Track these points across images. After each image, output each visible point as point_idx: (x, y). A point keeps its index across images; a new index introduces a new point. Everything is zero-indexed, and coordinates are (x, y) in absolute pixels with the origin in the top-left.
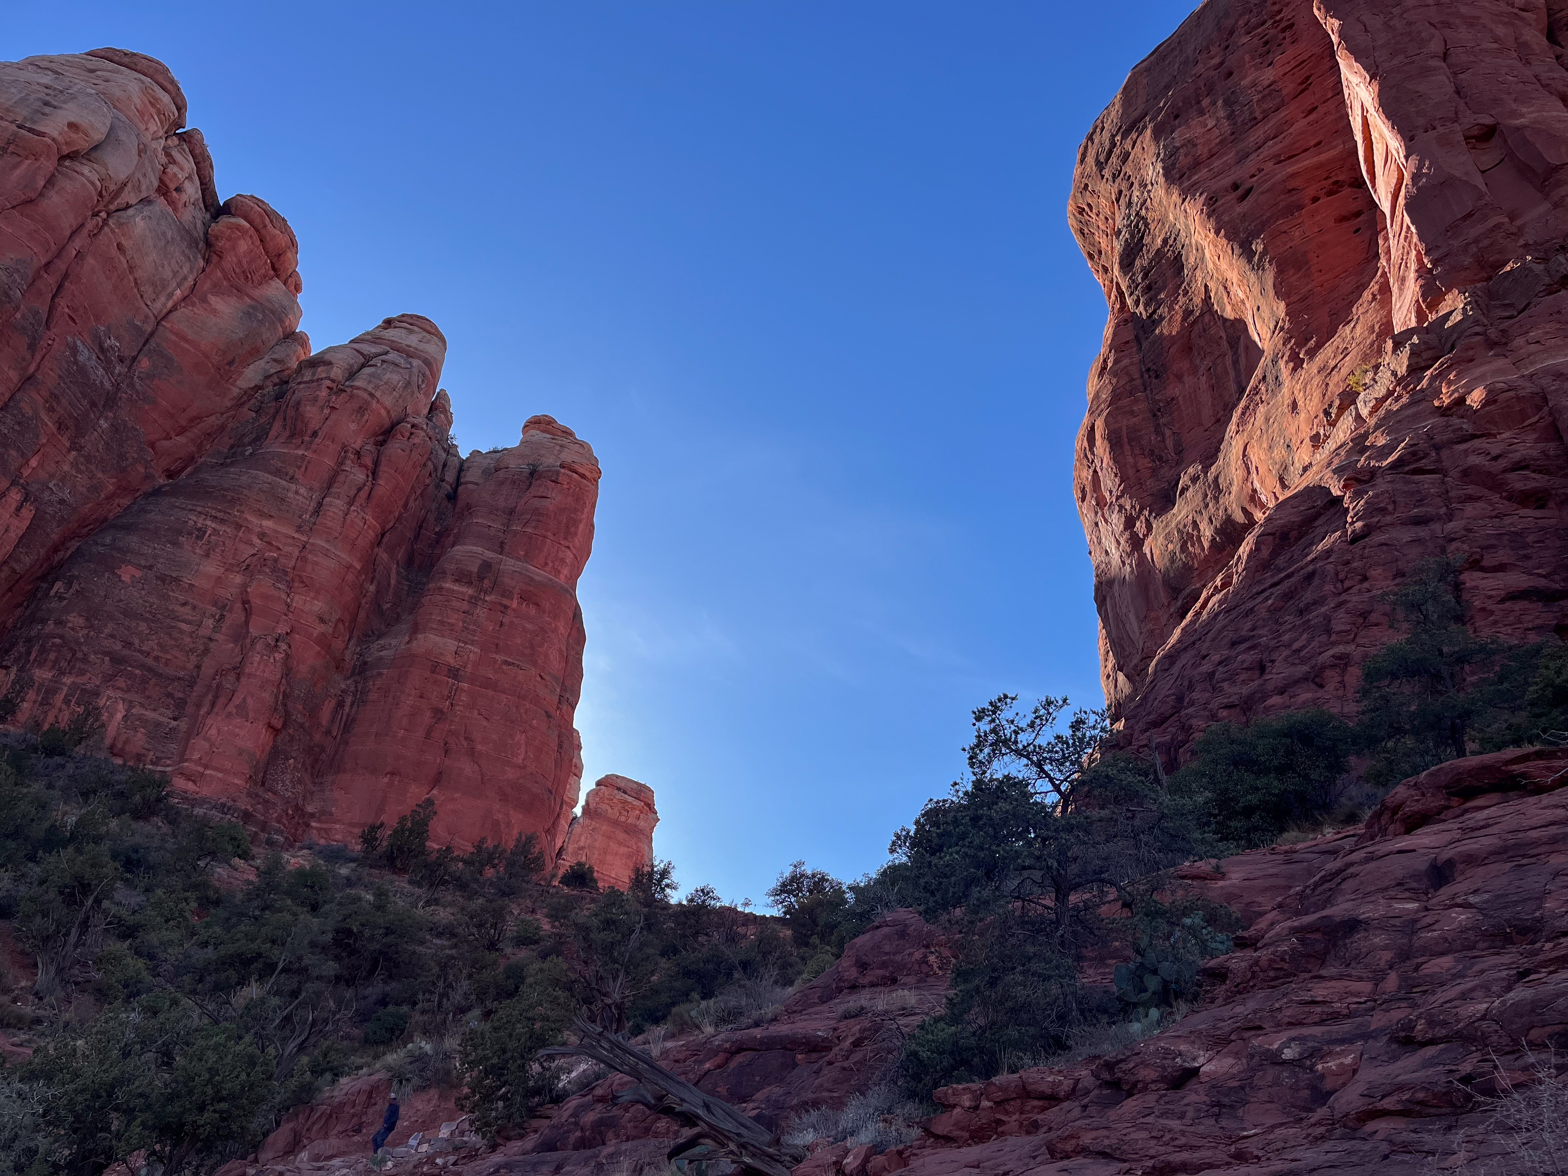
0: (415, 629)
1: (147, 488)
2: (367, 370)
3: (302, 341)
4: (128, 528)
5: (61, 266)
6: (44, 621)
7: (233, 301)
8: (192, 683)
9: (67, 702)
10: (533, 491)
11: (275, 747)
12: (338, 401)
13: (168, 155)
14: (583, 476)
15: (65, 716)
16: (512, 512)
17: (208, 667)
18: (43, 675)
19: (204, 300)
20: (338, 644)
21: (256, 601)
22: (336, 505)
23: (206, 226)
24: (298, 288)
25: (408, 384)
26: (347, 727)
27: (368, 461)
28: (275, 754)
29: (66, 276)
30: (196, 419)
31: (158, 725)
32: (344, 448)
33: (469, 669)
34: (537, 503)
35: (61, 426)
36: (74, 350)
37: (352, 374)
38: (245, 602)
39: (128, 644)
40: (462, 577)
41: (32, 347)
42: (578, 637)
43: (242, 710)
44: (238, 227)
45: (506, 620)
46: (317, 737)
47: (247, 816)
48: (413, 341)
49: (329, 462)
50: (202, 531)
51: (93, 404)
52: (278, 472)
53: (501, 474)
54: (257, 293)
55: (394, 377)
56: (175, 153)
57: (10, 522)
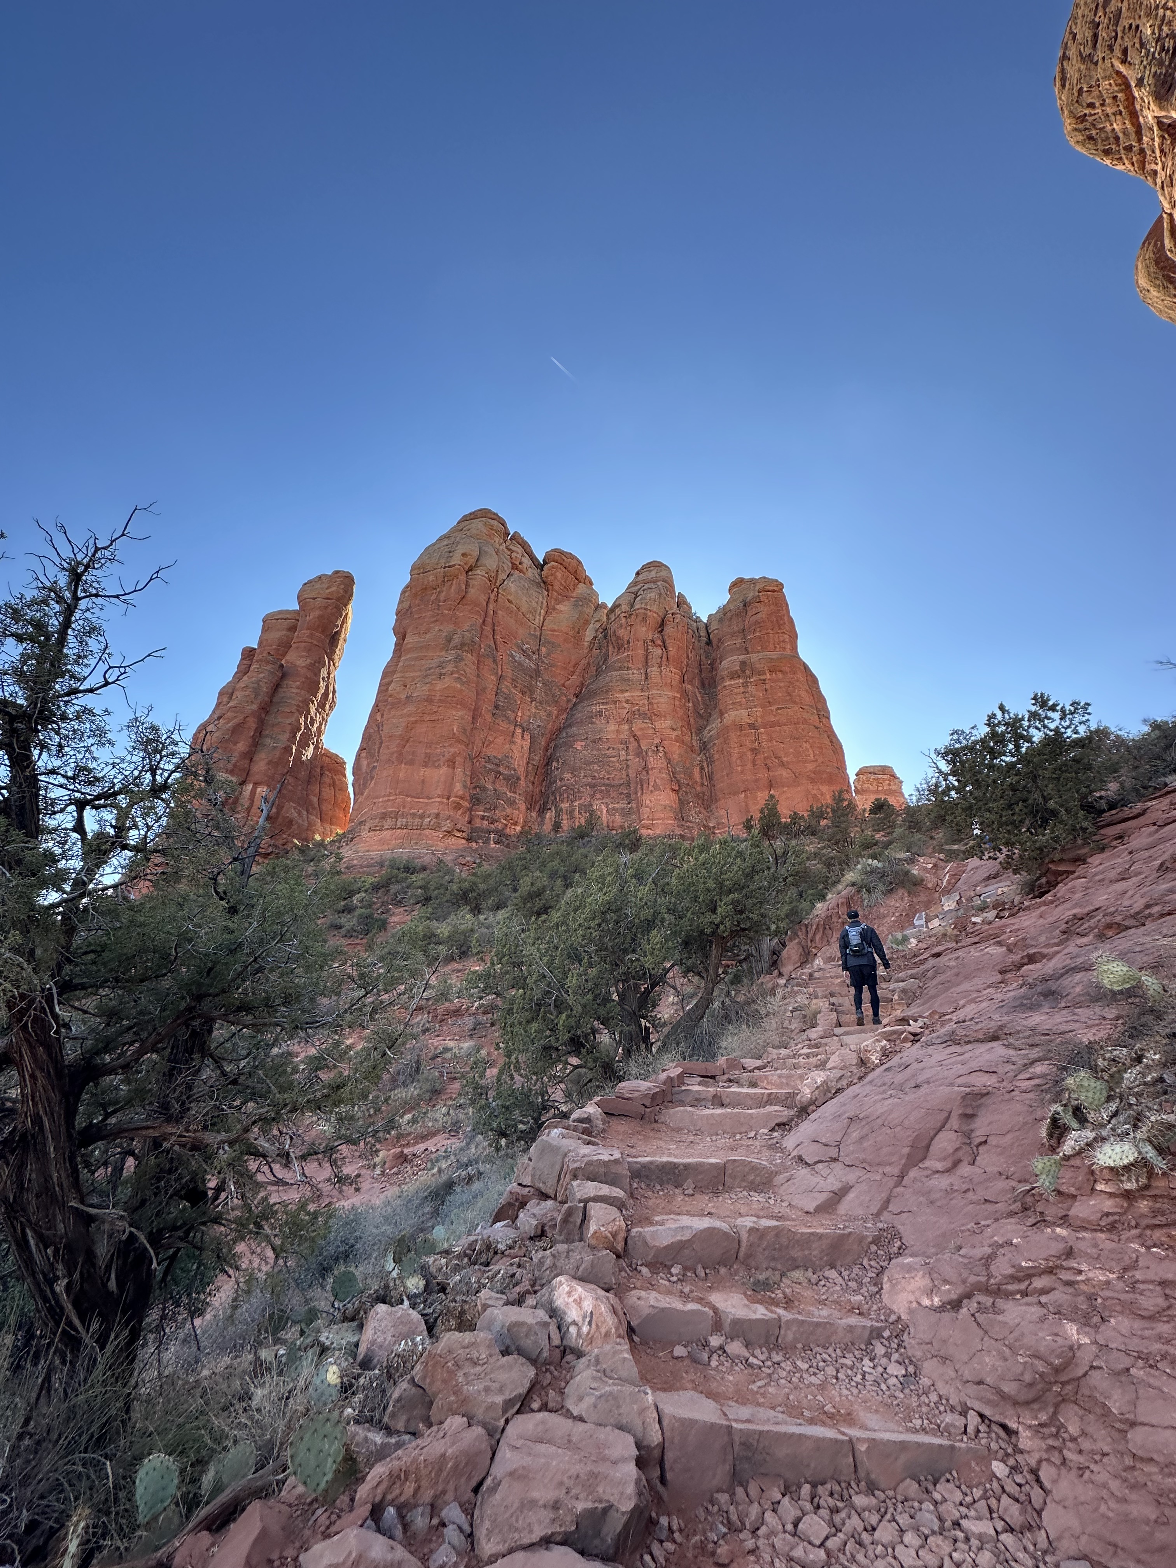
0: (721, 714)
1: (570, 705)
2: (638, 599)
3: (604, 605)
4: (570, 726)
5: (489, 620)
6: (555, 782)
7: (566, 603)
8: (629, 784)
9: (580, 813)
10: (750, 613)
11: (680, 800)
12: (632, 621)
13: (509, 550)
14: (774, 591)
15: (583, 820)
16: (744, 630)
17: (632, 775)
18: (565, 805)
19: (554, 609)
20: (687, 738)
21: (639, 733)
22: (654, 671)
23: (540, 575)
24: (591, 584)
25: (660, 594)
26: (711, 779)
27: (659, 642)
28: (682, 803)
29: (494, 624)
30: (576, 665)
31: (623, 809)
32: (645, 642)
33: (760, 721)
34: (754, 618)
35: (523, 693)
36: (512, 656)
37: (632, 606)
38: (634, 736)
39: (594, 777)
40: (733, 676)
41: (495, 661)
42: (812, 681)
43: (656, 787)
44: (553, 567)
45: (767, 687)
46: (698, 789)
47: (682, 837)
48: (653, 574)
49: (641, 652)
51: (531, 677)
52: (620, 669)
53: (729, 614)
54: (574, 594)
55: (653, 595)
56: (511, 547)
57: (522, 743)
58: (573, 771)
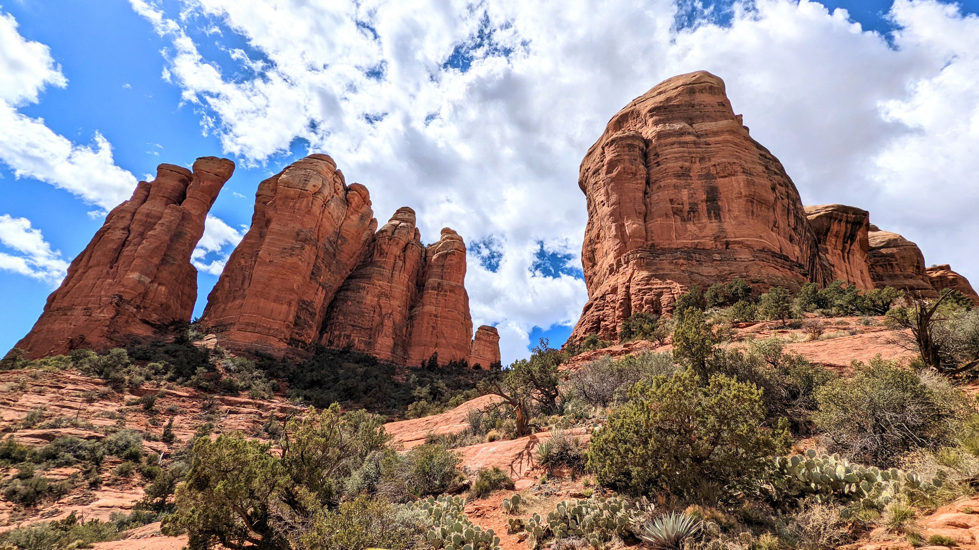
0: (423, 305)
1: (347, 276)
2: (397, 231)
3: (377, 223)
4: (347, 290)
5: (318, 224)
6: (333, 319)
7: (356, 215)
8: (372, 329)
9: (344, 339)
10: (448, 258)
11: (395, 343)
12: (390, 242)
13: (335, 181)
14: (461, 251)
15: (344, 343)
16: (443, 266)
17: (375, 324)
18: (336, 333)
19: (349, 218)
20: (404, 311)
21: (382, 305)
22: (396, 273)
23: (345, 195)
24: (371, 204)
26: (410, 335)
27: (402, 258)
28: (395, 345)
29: (320, 226)
30: (354, 253)
31: (366, 341)
32: (395, 256)
33: (439, 314)
34: (449, 262)
35: (326, 266)
36: (324, 245)
37: (393, 233)
38: (380, 305)
39: (354, 322)
40: (433, 288)
42: (466, 298)
43: (385, 335)
44: (354, 194)
45: (447, 299)
46: (403, 338)
47: (393, 362)
48: (406, 216)
49: (392, 261)
50: (364, 287)
51: (331, 258)
52: (380, 267)
54: (361, 211)
55: (404, 231)
56: (336, 179)
57: (321, 295)
58: (345, 315)
